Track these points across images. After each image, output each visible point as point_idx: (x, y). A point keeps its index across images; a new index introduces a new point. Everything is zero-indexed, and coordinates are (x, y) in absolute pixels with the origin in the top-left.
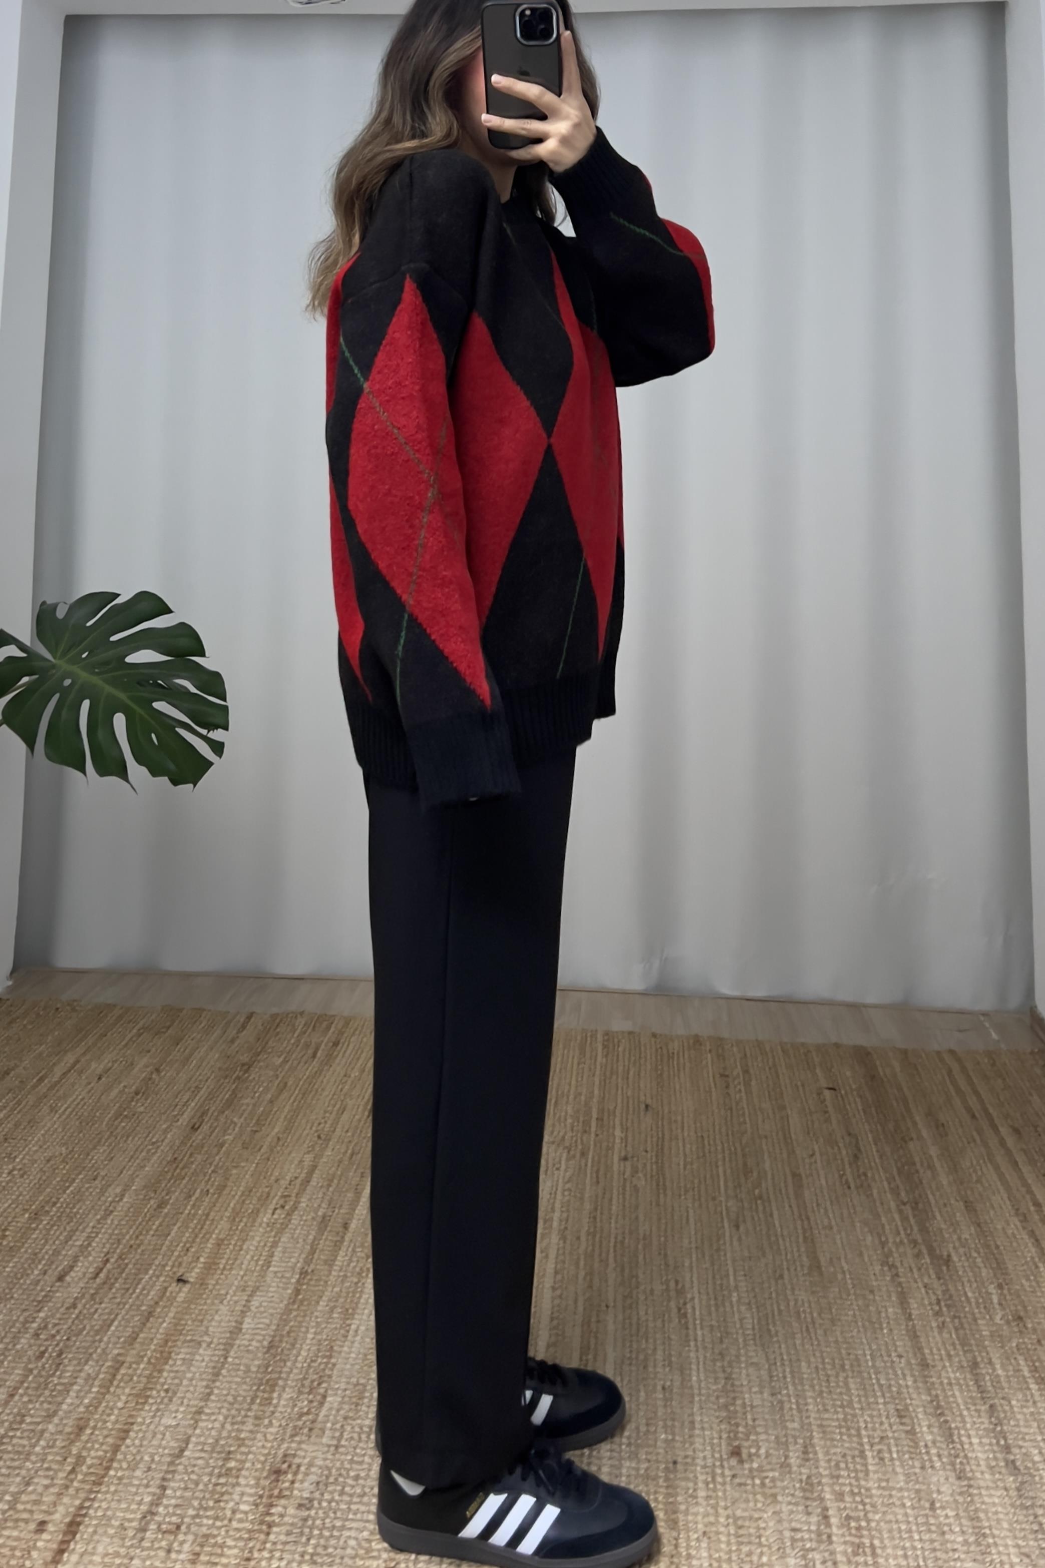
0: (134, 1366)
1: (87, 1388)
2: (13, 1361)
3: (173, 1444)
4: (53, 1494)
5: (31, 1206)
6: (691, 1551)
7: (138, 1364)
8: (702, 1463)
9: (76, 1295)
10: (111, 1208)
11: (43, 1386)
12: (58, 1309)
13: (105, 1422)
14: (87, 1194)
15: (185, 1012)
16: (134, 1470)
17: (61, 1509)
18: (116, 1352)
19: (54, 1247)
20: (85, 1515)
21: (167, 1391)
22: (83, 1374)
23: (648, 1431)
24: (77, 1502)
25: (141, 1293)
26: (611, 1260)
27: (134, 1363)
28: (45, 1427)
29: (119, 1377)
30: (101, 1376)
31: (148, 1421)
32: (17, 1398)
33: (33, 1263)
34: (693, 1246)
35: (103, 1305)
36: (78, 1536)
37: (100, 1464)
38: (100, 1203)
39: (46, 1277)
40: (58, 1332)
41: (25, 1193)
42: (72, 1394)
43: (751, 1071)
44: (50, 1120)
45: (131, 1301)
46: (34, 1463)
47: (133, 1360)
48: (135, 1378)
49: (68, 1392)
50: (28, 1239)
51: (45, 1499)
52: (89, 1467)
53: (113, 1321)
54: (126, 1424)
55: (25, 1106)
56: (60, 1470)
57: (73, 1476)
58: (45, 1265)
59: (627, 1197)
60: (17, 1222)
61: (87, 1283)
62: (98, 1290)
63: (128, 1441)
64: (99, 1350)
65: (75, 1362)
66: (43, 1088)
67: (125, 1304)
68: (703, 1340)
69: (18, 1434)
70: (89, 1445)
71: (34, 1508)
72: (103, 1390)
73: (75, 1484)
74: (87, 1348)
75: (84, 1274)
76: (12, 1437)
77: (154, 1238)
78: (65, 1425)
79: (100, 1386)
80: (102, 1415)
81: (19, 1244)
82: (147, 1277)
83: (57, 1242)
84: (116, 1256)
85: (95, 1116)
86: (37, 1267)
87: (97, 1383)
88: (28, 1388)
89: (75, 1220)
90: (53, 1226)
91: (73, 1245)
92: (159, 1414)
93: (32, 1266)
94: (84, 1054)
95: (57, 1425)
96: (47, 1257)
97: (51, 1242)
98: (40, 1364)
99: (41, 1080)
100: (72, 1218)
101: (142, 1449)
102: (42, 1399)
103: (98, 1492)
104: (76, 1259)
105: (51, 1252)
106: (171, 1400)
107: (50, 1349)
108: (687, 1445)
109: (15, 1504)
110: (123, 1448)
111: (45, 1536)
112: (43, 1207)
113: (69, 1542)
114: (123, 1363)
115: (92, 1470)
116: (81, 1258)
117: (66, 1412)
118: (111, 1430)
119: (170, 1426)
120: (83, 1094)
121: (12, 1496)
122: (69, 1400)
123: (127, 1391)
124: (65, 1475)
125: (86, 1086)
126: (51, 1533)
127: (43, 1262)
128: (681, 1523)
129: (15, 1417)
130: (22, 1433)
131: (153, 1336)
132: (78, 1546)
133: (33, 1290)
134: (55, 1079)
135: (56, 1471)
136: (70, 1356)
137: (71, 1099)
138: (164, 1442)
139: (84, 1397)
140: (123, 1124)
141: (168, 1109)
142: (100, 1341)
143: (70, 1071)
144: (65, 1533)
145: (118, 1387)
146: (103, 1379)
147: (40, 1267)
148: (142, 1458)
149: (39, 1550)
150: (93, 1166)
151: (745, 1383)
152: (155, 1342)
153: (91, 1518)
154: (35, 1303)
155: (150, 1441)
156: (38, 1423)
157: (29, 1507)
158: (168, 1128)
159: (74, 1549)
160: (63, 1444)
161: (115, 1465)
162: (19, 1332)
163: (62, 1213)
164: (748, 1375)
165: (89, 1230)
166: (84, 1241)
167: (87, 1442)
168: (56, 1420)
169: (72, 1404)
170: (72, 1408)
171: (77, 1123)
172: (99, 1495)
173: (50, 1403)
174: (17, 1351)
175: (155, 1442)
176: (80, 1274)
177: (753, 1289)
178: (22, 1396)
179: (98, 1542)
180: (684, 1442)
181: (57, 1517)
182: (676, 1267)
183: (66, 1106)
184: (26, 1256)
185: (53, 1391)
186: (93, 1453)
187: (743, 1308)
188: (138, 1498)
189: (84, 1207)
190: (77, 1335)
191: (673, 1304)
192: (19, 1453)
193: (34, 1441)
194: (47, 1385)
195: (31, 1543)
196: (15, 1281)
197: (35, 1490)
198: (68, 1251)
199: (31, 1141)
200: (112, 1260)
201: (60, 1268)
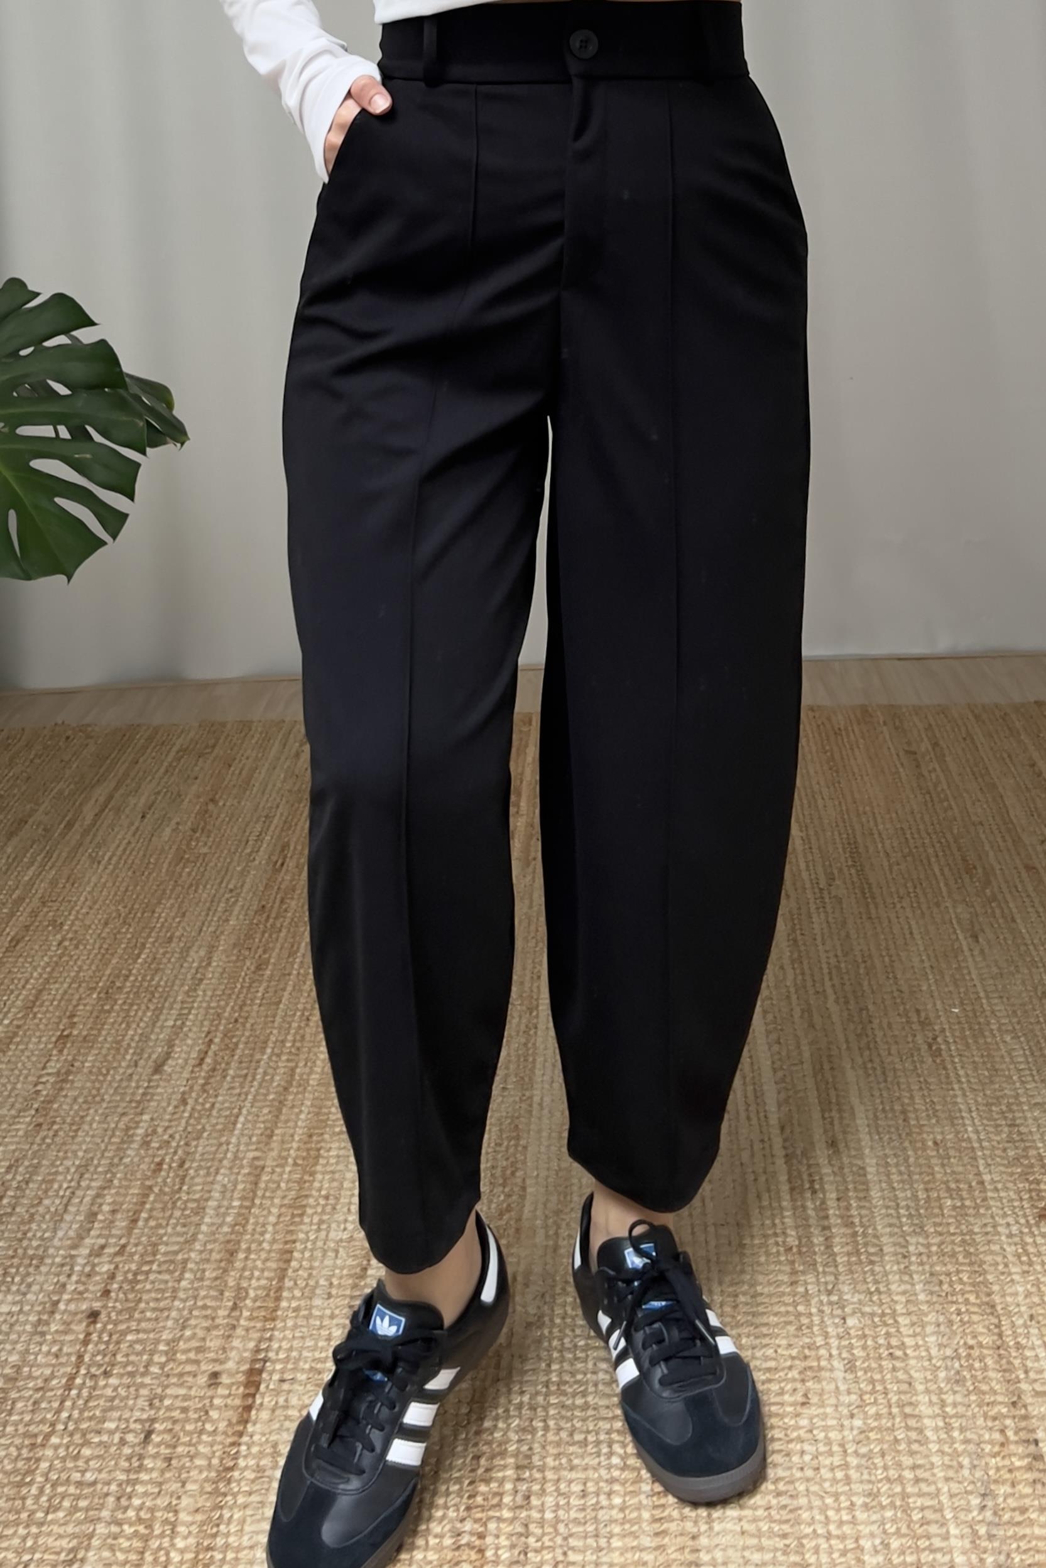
0: (278, 1170)
1: (225, 1203)
2: (125, 1178)
3: (350, 1262)
4: (217, 1337)
5: (97, 983)
6: (1019, 1339)
7: (282, 1166)
8: (1007, 1232)
9: (182, 1089)
10: (199, 976)
11: (170, 1205)
12: (165, 1110)
13: (260, 1243)
14: (165, 961)
15: (229, 726)
16: (311, 1299)
17: (233, 1354)
18: (251, 1155)
19: (139, 1031)
20: (265, 1361)
21: (327, 1198)
22: (217, 1187)
23: (928, 1197)
24: (252, 1345)
25: (263, 1080)
26: (829, 991)
27: (277, 1166)
28: (186, 1256)
29: (262, 1185)
30: (240, 1187)
31: (312, 1237)
32: (141, 1223)
33: (119, 1053)
34: (927, 964)
35: (220, 1098)
36: (262, 1387)
37: (267, 1295)
38: (183, 970)
39: (139, 1069)
40: (171, 1136)
41: (85, 967)
42: (208, 1210)
43: (941, 742)
44: (94, 874)
45: (253, 1090)
46: (184, 1301)
47: (275, 1163)
48: (283, 1185)
49: (204, 1208)
50: (103, 1024)
51: (208, 1344)
52: (255, 1300)
53: (237, 1117)
54: (286, 1243)
55: (58, 859)
56: (219, 1307)
57: (236, 1313)
58: (134, 1053)
59: (829, 908)
60: (85, 1005)
61: (192, 1072)
62: (208, 1078)
63: (294, 1264)
64: (229, 1155)
65: (202, 1172)
66: (74, 836)
67: (247, 1094)
68: (969, 1082)
69: (155, 1267)
70: (247, 1273)
71: (200, 1357)
72: (247, 1203)
73: (242, 1322)
74: (215, 1153)
75: (186, 1061)
76: (147, 1273)
77: (262, 1008)
78: (211, 1251)
79: (243, 1198)
80: (253, 1235)
81: (95, 1032)
82: (265, 1057)
83: (142, 1025)
84: (219, 1035)
85: (149, 862)
86: (124, 1058)
87: (236, 1195)
88: (151, 1210)
89: (157, 995)
90: (132, 1005)
91: (162, 1027)
92: (324, 1226)
93: (119, 1057)
94: (116, 788)
95: (201, 1252)
96: (133, 1044)
97: (134, 1026)
98: (159, 1180)
99: (70, 825)
100: (153, 994)
101: (314, 1273)
102: (173, 1221)
103: (272, 1329)
104: (171, 1044)
105: (137, 1038)
106: (334, 1208)
107: (167, 1160)
108: (982, 1211)
109: (175, 1354)
110: (290, 1272)
111: (221, 1391)
112: (113, 982)
113: (254, 1396)
114: (263, 1168)
115: (258, 1304)
116: (177, 1042)
117: (206, 1234)
118: (270, 1251)
119: (341, 1240)
120: (128, 837)
121: (168, 1344)
122: (207, 1220)
123: (277, 1201)
124: (226, 1313)
125: (129, 827)
126: (229, 1386)
127: (131, 1051)
128: (999, 1308)
129: (145, 1247)
130: (159, 1265)
131: (292, 1131)
132: (267, 1399)
133: (127, 1087)
134: (88, 822)
135: (215, 1309)
136: (195, 1165)
137: (114, 845)
138: (339, 1262)
139: (225, 1215)
140: (187, 870)
141: (238, 846)
142: (228, 1143)
143: (103, 810)
144: (247, 1385)
145: (263, 1197)
146: (244, 1190)
147: (128, 1057)
148: (317, 1282)
149: (219, 1408)
150: (163, 925)
151: (1034, 1130)
152: (297, 1138)
153: (274, 1362)
154: (134, 1105)
155: (322, 1262)
156: (176, 1253)
157: (192, 1355)
158: (243, 870)
159: (261, 1404)
160: (214, 1275)
161: (285, 1294)
162: (123, 1142)
163: (139, 987)
164: (1035, 1119)
165: (177, 1006)
166: (176, 1020)
167: (244, 1269)
168: (198, 1246)
169: (213, 1224)
170: (214, 1228)
171: (130, 873)
172: (276, 1333)
173: (184, 1225)
174: (126, 1166)
175: (327, 1262)
176: (180, 1061)
177: (1014, 1012)
178: (147, 1220)
179: (289, 1392)
180: (977, 1207)
181: (230, 1365)
182: (912, 993)
183: (109, 854)
184: (107, 1045)
185: (184, 1210)
186: (254, 1283)
187: (1008, 1038)
188: (324, 1333)
189: (165, 979)
190: (198, 1138)
191: (919, 1039)
192: (163, 1291)
193: (177, 1274)
194: (174, 1203)
195: (207, 1401)
196: (101, 1078)
197: (195, 1334)
198: (158, 1034)
199: (76, 902)
200: (217, 1040)
201: (154, 1056)
